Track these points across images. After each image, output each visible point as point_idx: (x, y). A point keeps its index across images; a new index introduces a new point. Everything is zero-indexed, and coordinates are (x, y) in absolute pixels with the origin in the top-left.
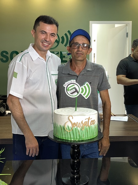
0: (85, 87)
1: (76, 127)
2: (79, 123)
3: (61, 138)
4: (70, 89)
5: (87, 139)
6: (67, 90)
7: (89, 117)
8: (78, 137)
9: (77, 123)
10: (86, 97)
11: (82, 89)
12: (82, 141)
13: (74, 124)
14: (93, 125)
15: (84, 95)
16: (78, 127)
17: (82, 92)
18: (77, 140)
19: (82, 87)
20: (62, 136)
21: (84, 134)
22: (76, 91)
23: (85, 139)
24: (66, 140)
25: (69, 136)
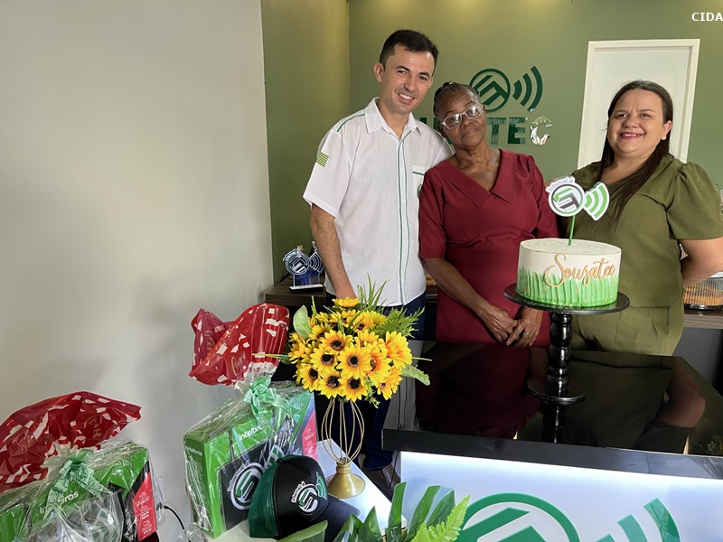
0: (595, 193)
1: (570, 279)
2: (579, 271)
3: (536, 300)
4: (560, 196)
5: (594, 305)
6: (552, 199)
7: (603, 259)
8: (574, 300)
9: (575, 269)
10: (596, 216)
11: (589, 197)
12: (582, 308)
13: (566, 272)
14: (609, 276)
15: (591, 211)
16: (576, 280)
17: (587, 205)
18: (571, 305)
19: (588, 193)
20: (536, 296)
21: (589, 294)
22: (575, 202)
23: (589, 305)
24: (546, 304)
25: (554, 296)
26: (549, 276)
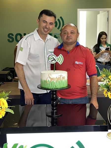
4: (50, 58)
6: (48, 59)
9: (54, 78)
10: (60, 63)
11: (58, 58)
15: (59, 62)
16: (54, 81)
17: (58, 60)
18: (54, 88)
19: (58, 57)
20: (45, 86)
21: (58, 85)
22: (54, 60)
25: (49, 86)
26: (47, 80)
